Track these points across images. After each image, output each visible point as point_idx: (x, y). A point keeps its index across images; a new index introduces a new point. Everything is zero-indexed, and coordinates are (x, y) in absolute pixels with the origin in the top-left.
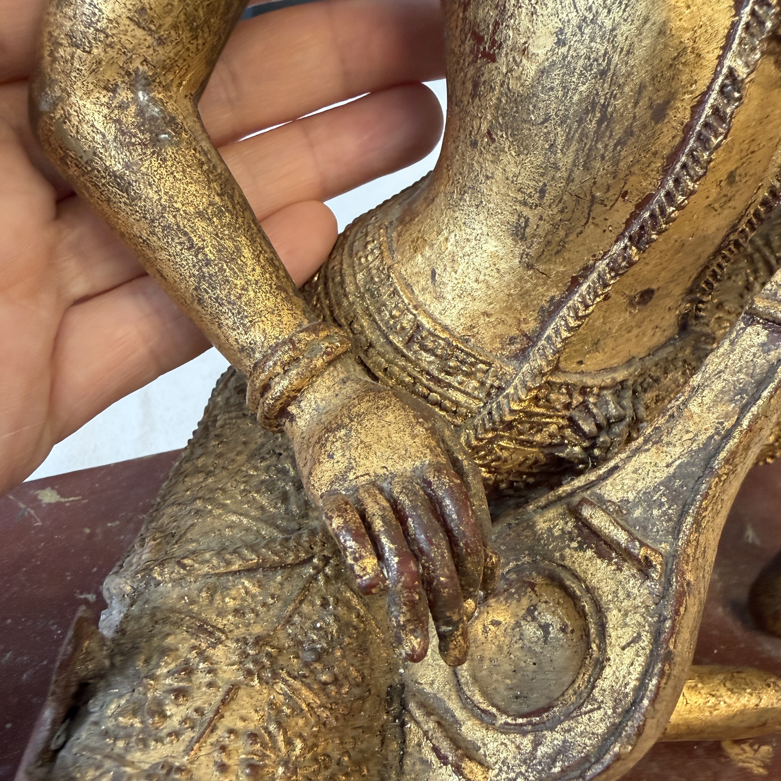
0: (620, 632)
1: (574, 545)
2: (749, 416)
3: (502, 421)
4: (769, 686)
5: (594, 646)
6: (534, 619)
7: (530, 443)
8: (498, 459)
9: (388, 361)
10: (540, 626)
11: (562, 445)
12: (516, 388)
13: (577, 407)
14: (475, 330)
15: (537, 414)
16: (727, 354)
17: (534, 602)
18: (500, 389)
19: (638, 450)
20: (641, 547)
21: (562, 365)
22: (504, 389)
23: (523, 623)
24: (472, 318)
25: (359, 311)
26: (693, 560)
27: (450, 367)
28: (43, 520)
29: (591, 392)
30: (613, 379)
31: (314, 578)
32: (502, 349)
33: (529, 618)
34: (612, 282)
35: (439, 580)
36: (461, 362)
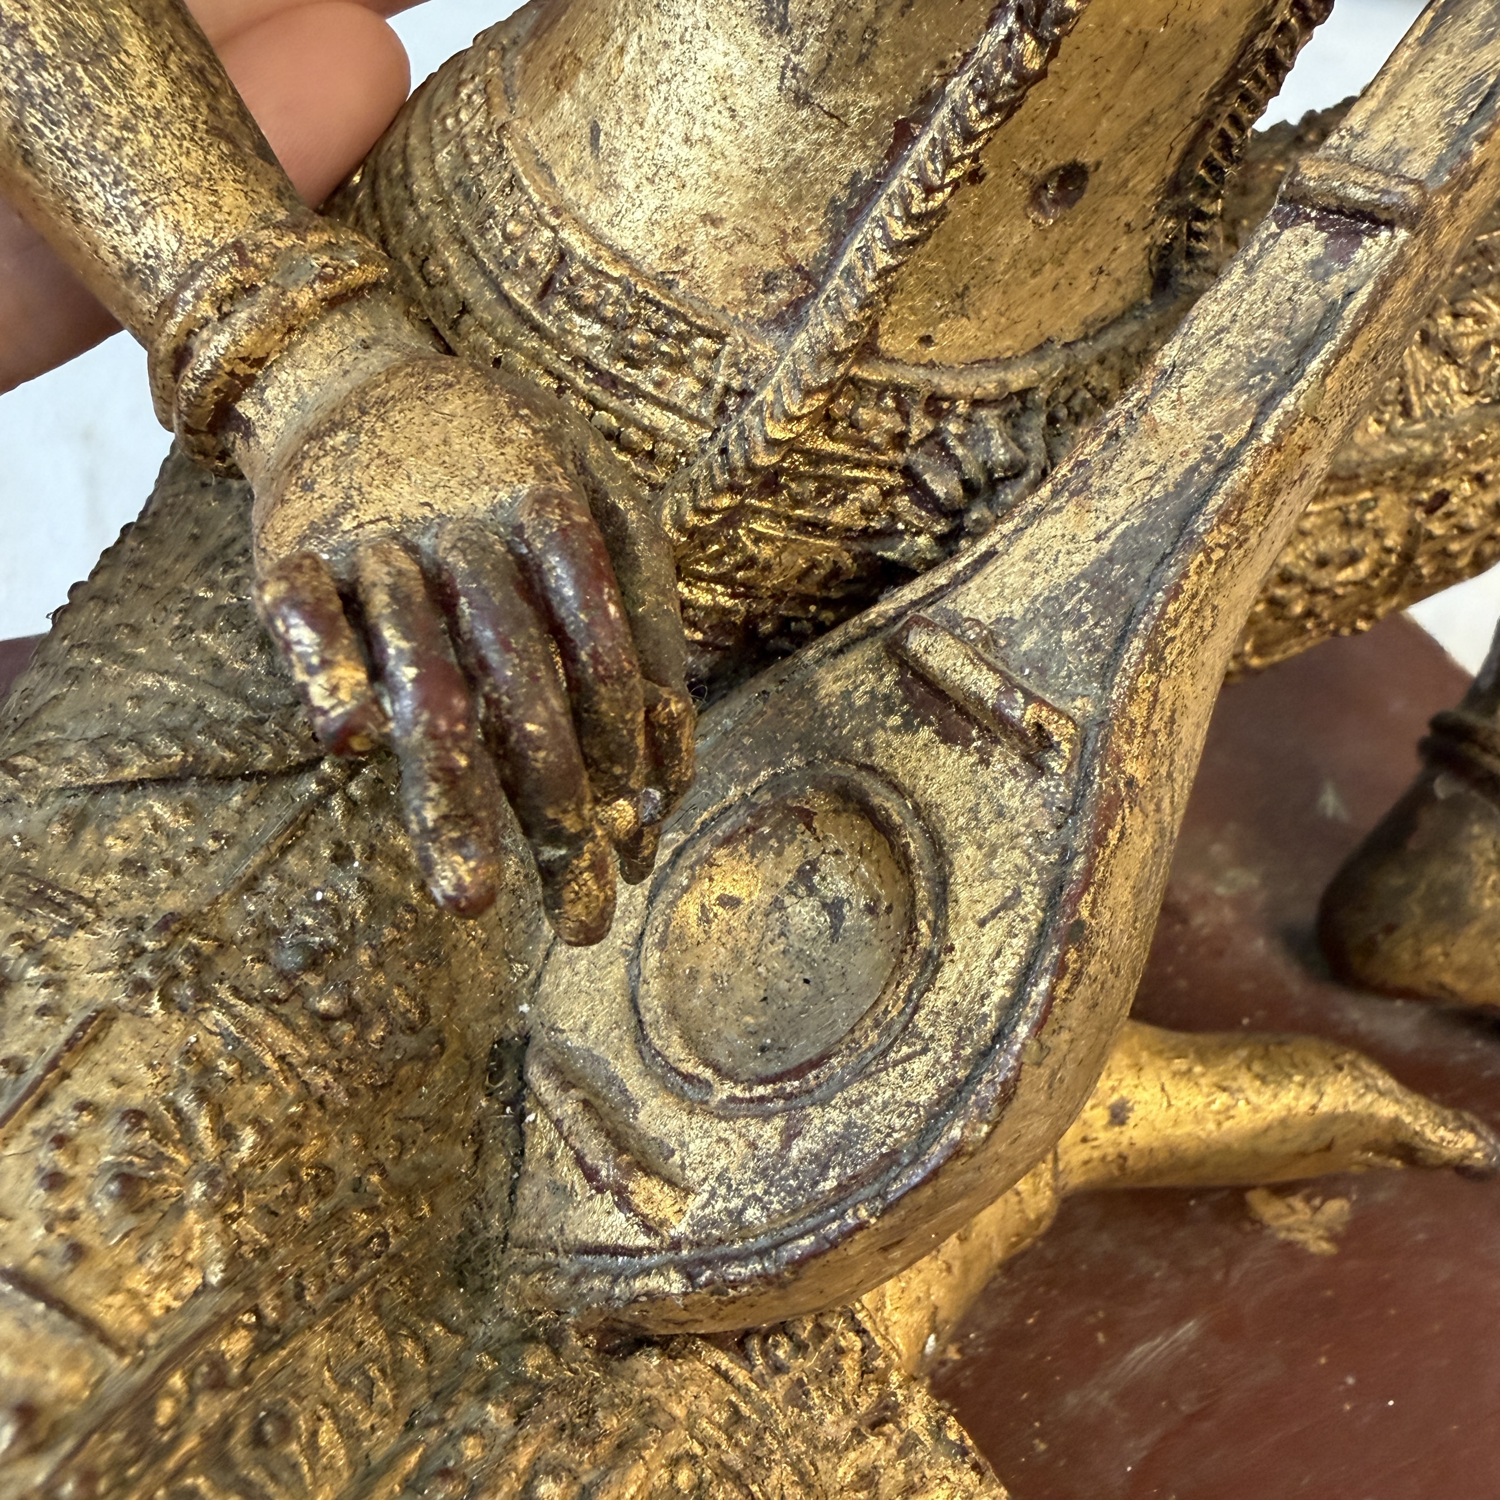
0: (978, 891)
1: (895, 720)
2: (1277, 415)
3: (751, 469)
4: (1340, 1068)
5: (923, 926)
6: (812, 891)
7: (819, 528)
8: (750, 562)
9: (504, 343)
10: (824, 905)
11: (889, 534)
12: (777, 390)
13: (920, 443)
14: (687, 259)
15: (833, 458)
16: (1237, 294)
17: (812, 854)
18: (745, 394)
19: (1039, 513)
20: (1026, 704)
21: (886, 343)
22: (753, 394)
23: (788, 901)
24: (680, 228)
25: (441, 234)
26: (1144, 735)
27: (634, 346)
29: (950, 411)
30: (1003, 384)
31: (320, 803)
32: (750, 302)
33: (802, 890)
34: (984, 125)
35: (522, 730)
36: (657, 332)
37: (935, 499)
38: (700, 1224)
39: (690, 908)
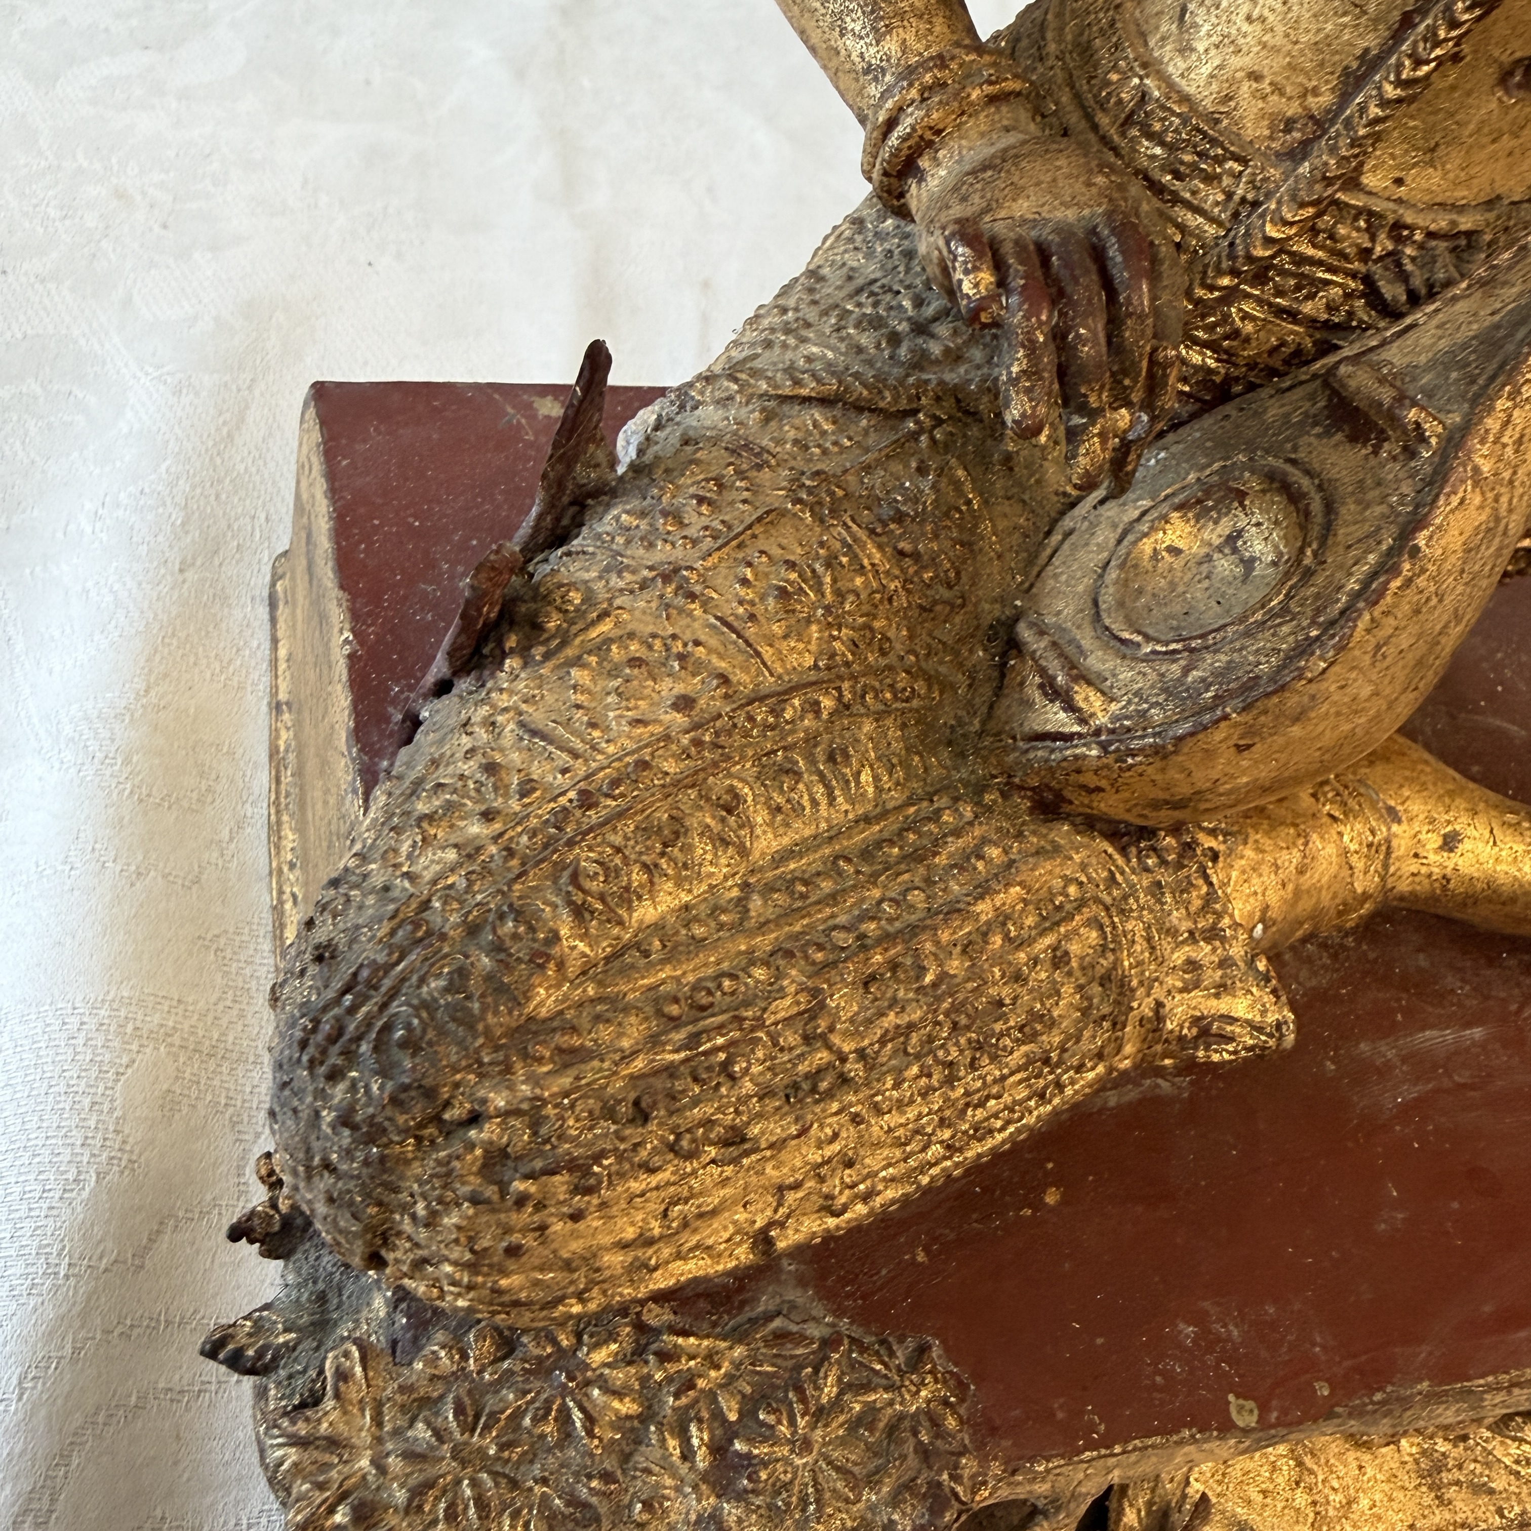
1: (1318, 430)
3: (1250, 259)
5: (1309, 552)
6: (1235, 551)
7: (1292, 315)
8: (1235, 334)
10: (1242, 560)
11: (1344, 328)
12: (1279, 202)
13: (1381, 258)
14: (1232, 104)
15: (1311, 261)
17: (1240, 524)
18: (1255, 204)
19: (1454, 298)
20: (1412, 407)
22: (1260, 204)
23: (1216, 556)
24: (1232, 81)
26: (1494, 443)
27: (1182, 163)
28: (536, 435)
29: (1408, 237)
30: (1454, 223)
31: (914, 436)
32: (1272, 138)
33: (1227, 551)
34: (1466, 17)
35: (1077, 332)
36: (1199, 154)
37: (1383, 301)
38: (1115, 718)
39: (1147, 546)
